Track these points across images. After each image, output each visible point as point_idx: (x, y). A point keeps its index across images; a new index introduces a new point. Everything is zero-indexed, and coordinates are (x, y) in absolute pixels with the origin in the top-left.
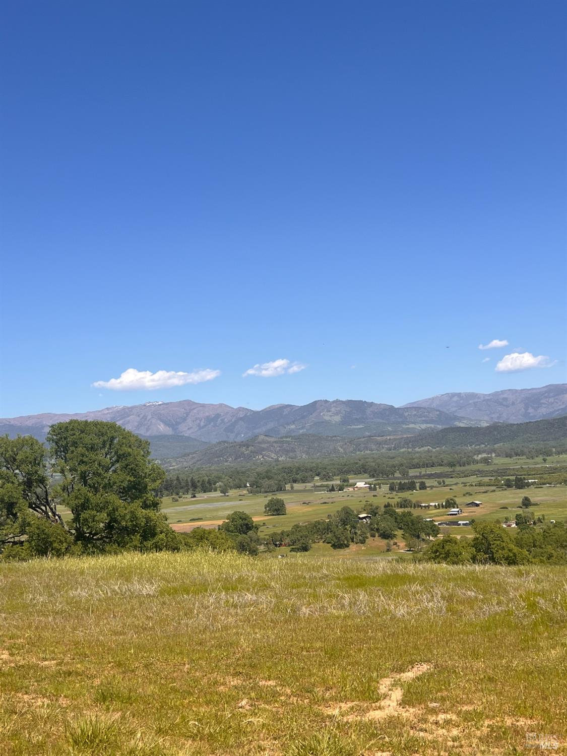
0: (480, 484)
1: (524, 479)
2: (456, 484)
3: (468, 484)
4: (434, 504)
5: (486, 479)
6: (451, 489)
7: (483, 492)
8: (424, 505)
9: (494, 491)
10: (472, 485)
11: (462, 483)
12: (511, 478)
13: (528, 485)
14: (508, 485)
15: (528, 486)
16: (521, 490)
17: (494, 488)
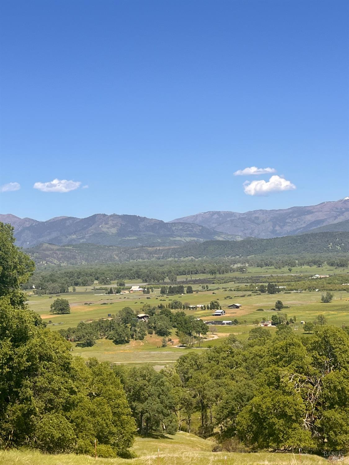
0: (238, 290)
1: (276, 285)
2: (218, 289)
3: (228, 289)
4: (201, 306)
5: (243, 285)
6: (213, 293)
7: (241, 296)
8: (192, 306)
9: (250, 295)
10: (231, 290)
11: (223, 288)
12: (264, 284)
13: (279, 290)
14: (262, 290)
15: (279, 292)
16: (273, 295)
17: (250, 293)
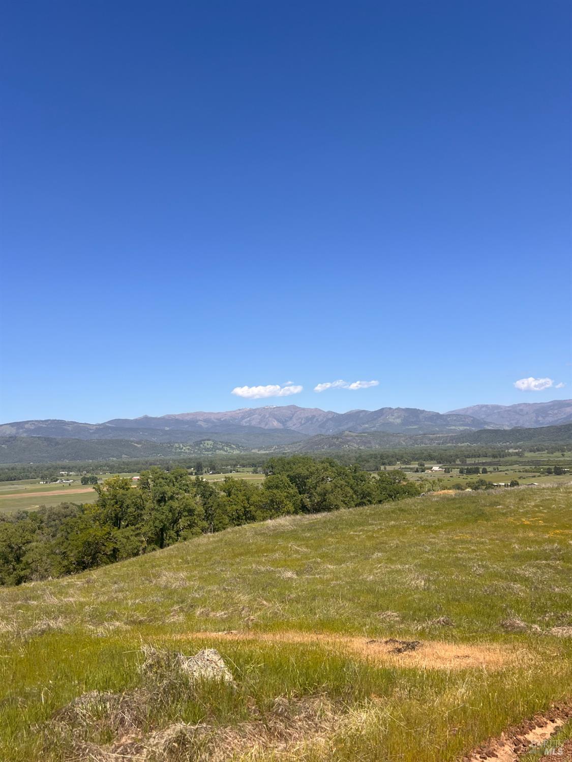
0: (526, 471)
1: (562, 468)
2: (507, 470)
3: (517, 471)
4: (504, 484)
5: (528, 468)
6: (506, 474)
7: (533, 477)
8: (495, 484)
9: (539, 476)
10: (520, 472)
11: (511, 470)
12: (551, 467)
13: (565, 472)
14: (549, 472)
15: (564, 474)
16: (558, 476)
17: (538, 474)
